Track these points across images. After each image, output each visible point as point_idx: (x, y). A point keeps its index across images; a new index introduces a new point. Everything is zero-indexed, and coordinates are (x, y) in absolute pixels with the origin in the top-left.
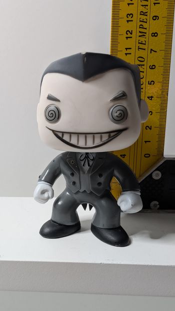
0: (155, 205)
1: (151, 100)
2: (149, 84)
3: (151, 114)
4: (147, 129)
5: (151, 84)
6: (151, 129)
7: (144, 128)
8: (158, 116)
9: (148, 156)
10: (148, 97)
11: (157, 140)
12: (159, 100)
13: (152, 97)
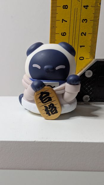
0: (87, 99)
1: (87, 9)
3: (86, 22)
4: (82, 35)
6: (85, 35)
7: (80, 34)
8: (92, 23)
9: (83, 58)
10: (84, 6)
11: (90, 45)
12: (93, 8)
13: (87, 6)
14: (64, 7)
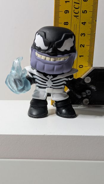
0: (86, 102)
1: (84, 25)
2: (83, 13)
3: (84, 36)
4: (81, 47)
5: (84, 13)
6: (84, 47)
7: (79, 46)
8: (89, 37)
9: (82, 66)
10: (82, 23)
11: (88, 55)
12: (90, 25)
13: (85, 23)
14: (65, 24)
